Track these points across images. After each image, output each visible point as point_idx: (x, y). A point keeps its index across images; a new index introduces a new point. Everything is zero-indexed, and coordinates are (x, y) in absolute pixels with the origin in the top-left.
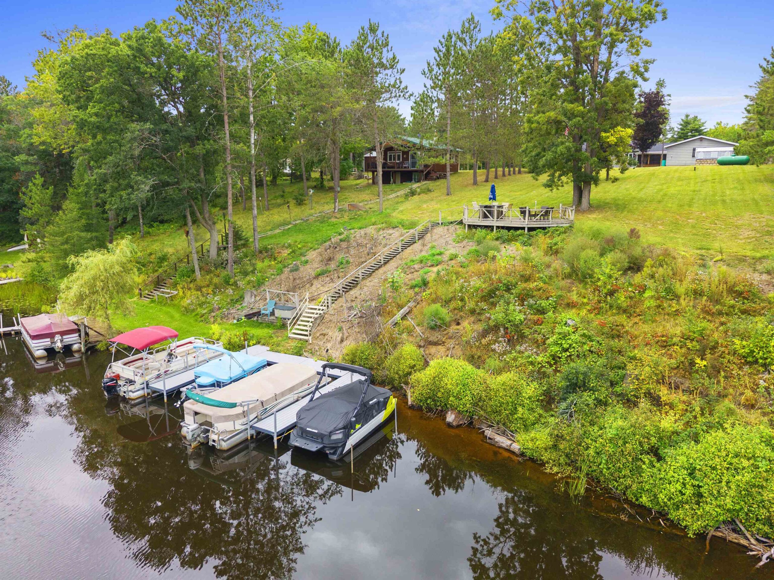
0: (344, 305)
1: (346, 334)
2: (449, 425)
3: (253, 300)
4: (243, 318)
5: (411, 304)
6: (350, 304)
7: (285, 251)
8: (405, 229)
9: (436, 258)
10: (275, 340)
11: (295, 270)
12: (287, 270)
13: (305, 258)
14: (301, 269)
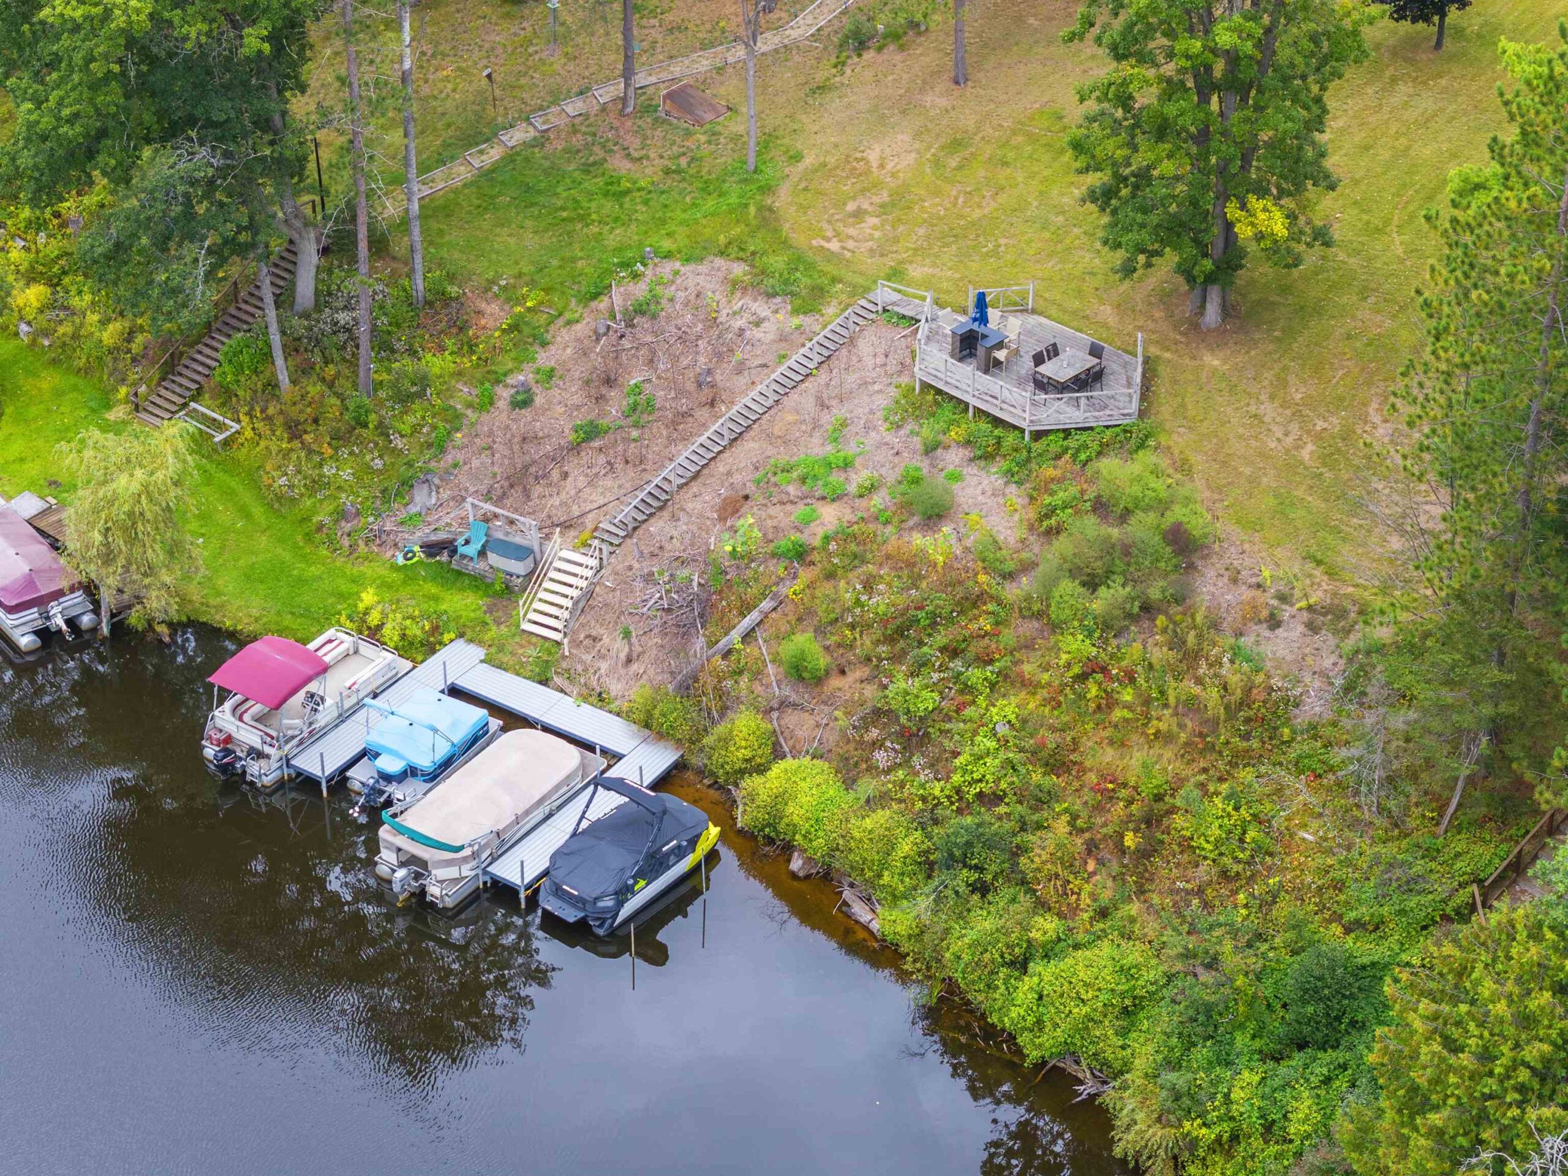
0: (636, 565)
1: (637, 649)
2: (794, 876)
3: (433, 501)
4: (417, 549)
5: (766, 605)
6: (646, 567)
7: (493, 308)
8: (796, 312)
9: (835, 478)
10: (493, 632)
11: (523, 401)
12: (504, 394)
13: (544, 359)
14: (538, 400)
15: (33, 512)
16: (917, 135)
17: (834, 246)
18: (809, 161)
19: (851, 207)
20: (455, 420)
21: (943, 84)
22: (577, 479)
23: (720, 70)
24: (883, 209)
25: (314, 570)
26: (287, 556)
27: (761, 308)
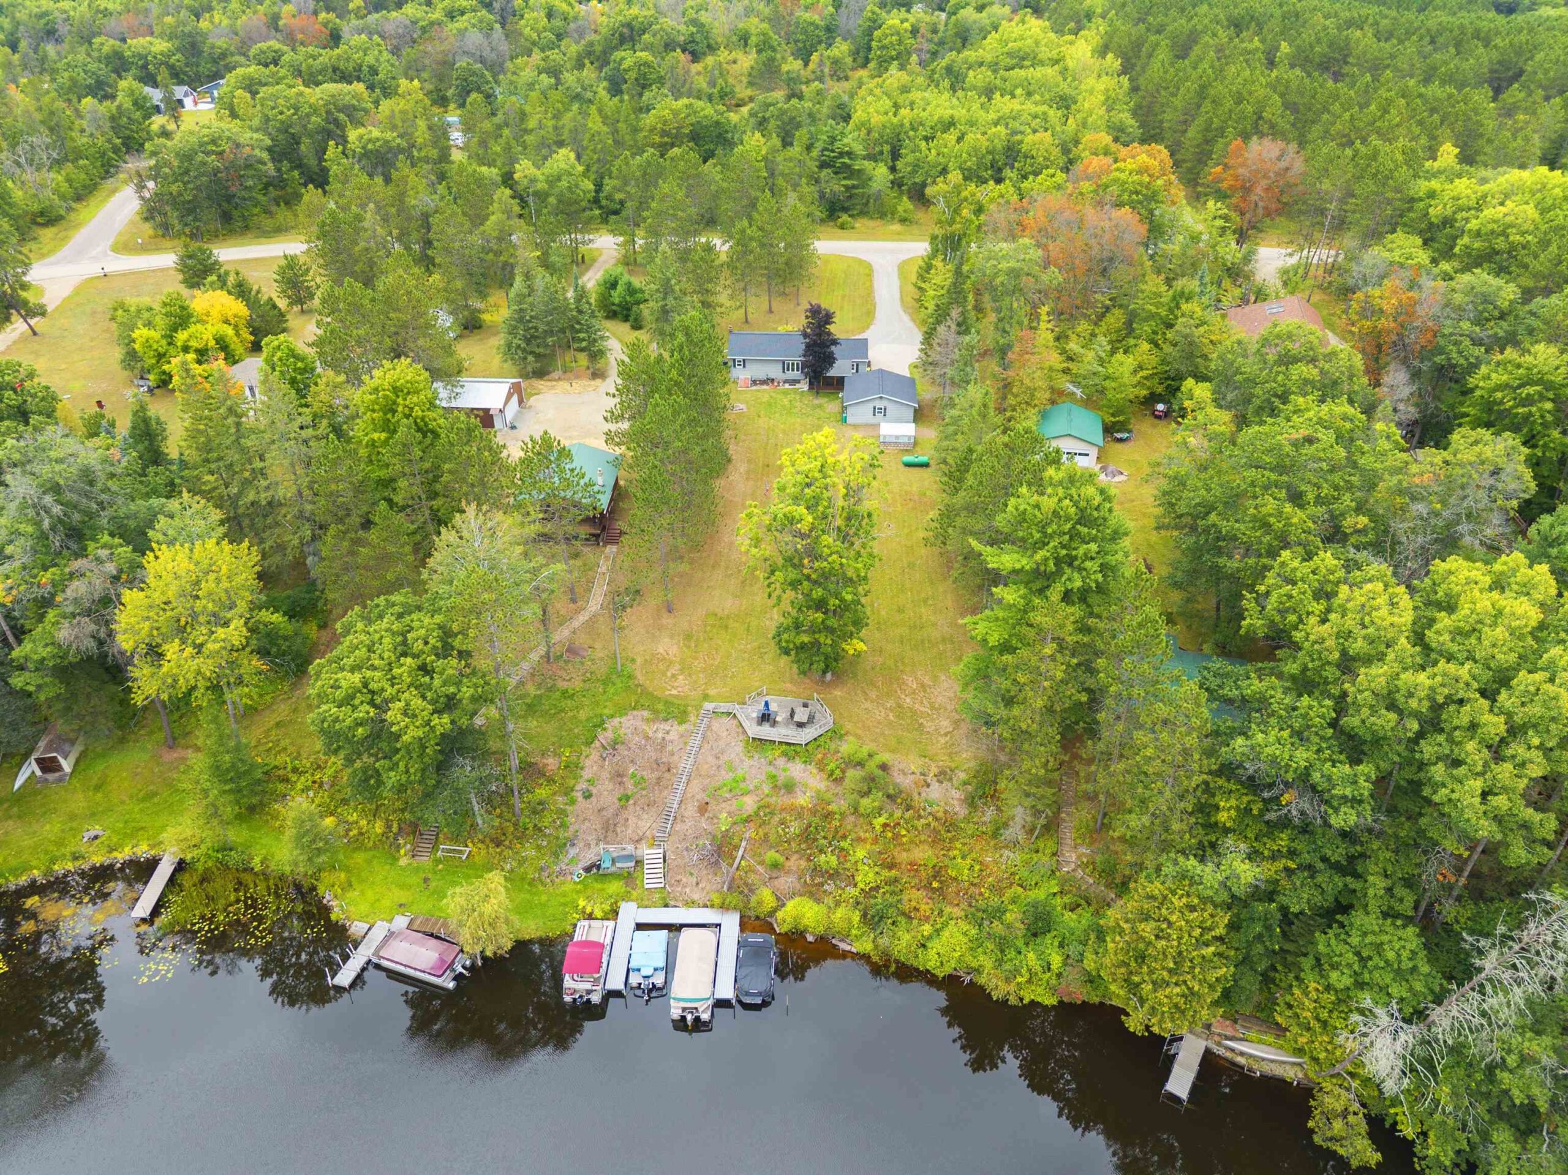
0: (680, 846)
1: (698, 879)
3: (577, 850)
4: (581, 872)
5: (744, 844)
6: (685, 845)
7: (550, 761)
8: (680, 724)
9: (742, 786)
10: (635, 894)
11: (588, 796)
12: (578, 795)
13: (586, 774)
14: (594, 791)
15: (406, 924)
16: (672, 637)
17: (674, 692)
18: (639, 660)
19: (669, 674)
20: (562, 813)
21: (665, 615)
22: (632, 820)
23: (574, 632)
24: (682, 671)
25: (544, 898)
26: (528, 896)
27: (666, 726)
